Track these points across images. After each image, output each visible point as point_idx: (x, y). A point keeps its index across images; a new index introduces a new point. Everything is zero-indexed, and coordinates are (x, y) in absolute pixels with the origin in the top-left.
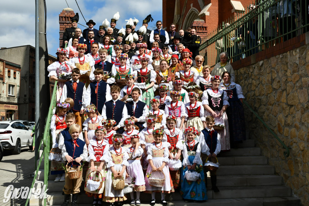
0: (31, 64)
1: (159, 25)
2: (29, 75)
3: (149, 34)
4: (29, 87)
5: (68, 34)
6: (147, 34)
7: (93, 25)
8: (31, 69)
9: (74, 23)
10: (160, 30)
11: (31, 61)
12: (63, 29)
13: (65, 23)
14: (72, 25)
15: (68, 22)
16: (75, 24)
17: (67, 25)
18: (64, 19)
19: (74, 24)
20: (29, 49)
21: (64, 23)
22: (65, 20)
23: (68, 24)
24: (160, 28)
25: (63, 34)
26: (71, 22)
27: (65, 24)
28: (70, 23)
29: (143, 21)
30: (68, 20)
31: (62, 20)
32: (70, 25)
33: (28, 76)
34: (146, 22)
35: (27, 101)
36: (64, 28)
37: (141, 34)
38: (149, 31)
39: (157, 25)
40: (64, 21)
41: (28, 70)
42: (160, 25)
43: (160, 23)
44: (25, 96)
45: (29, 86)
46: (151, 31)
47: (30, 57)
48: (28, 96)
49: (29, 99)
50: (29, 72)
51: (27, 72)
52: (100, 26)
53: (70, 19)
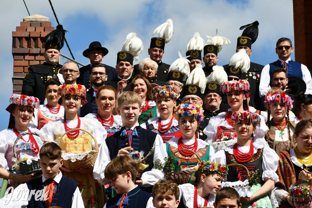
1: (284, 49)
3: (256, 76)
5: (35, 82)
6: (251, 75)
7: (100, 56)
9: (50, 50)
10: (287, 61)
12: (21, 69)
13: (26, 54)
14: (47, 58)
15: (35, 50)
16: (53, 54)
17: (32, 58)
18: (25, 44)
19: (50, 54)
21: (24, 55)
22: (29, 46)
23: (35, 55)
24: (288, 57)
25: (21, 82)
26: (43, 50)
27: (27, 57)
28: (41, 54)
29: (239, 39)
30: (36, 46)
31: (21, 46)
34: (245, 43)
36: (24, 67)
37: (234, 71)
38: (256, 68)
39: (279, 48)
40: (26, 50)
42: (287, 48)
43: (286, 43)
46: (263, 67)
52: (119, 54)
53: (40, 44)
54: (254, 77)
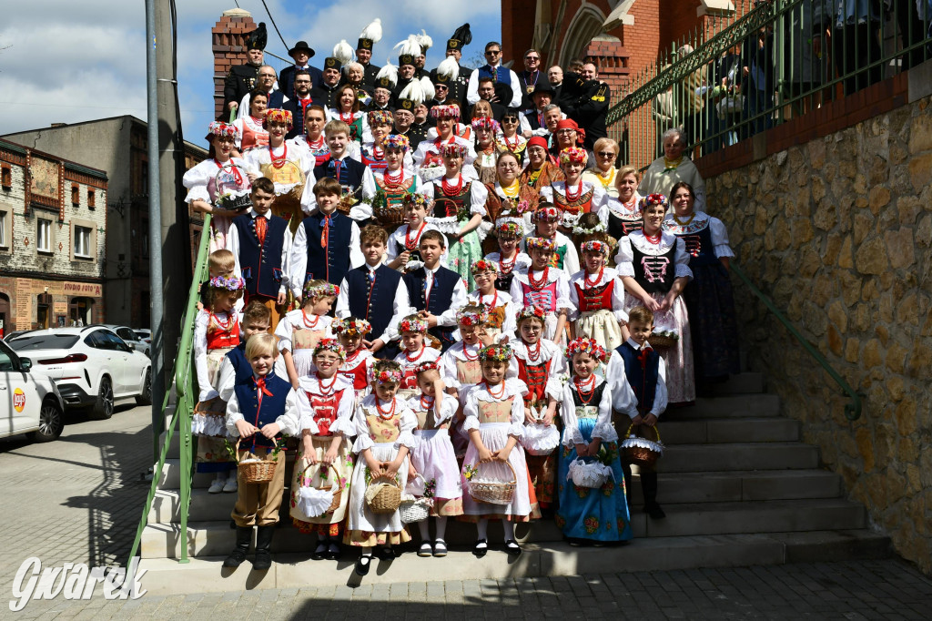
0: (136, 168)
1: (493, 54)
2: (131, 199)
3: (465, 80)
4: (132, 233)
5: (238, 84)
6: (460, 80)
7: (306, 57)
8: (136, 183)
9: (253, 51)
11: (136, 161)
12: (222, 69)
13: (228, 52)
15: (236, 48)
16: (257, 55)
17: (234, 56)
18: (226, 41)
19: (253, 55)
20: (129, 126)
21: (225, 53)
22: (230, 43)
23: (237, 53)
24: (496, 63)
25: (223, 82)
26: (245, 49)
27: (228, 56)
29: (449, 42)
30: (238, 44)
31: (222, 44)
32: (244, 56)
33: (129, 201)
34: (455, 46)
35: (128, 271)
36: (225, 66)
37: (441, 79)
38: (465, 73)
39: (488, 53)
40: (226, 47)
41: (128, 185)
42: (496, 53)
43: (495, 48)
44: (122, 257)
45: (131, 231)
46: (472, 71)
47: (133, 148)
48: (128, 260)
49: (133, 267)
50: (132, 192)
51: (125, 192)
52: (327, 60)
54: (464, 83)
